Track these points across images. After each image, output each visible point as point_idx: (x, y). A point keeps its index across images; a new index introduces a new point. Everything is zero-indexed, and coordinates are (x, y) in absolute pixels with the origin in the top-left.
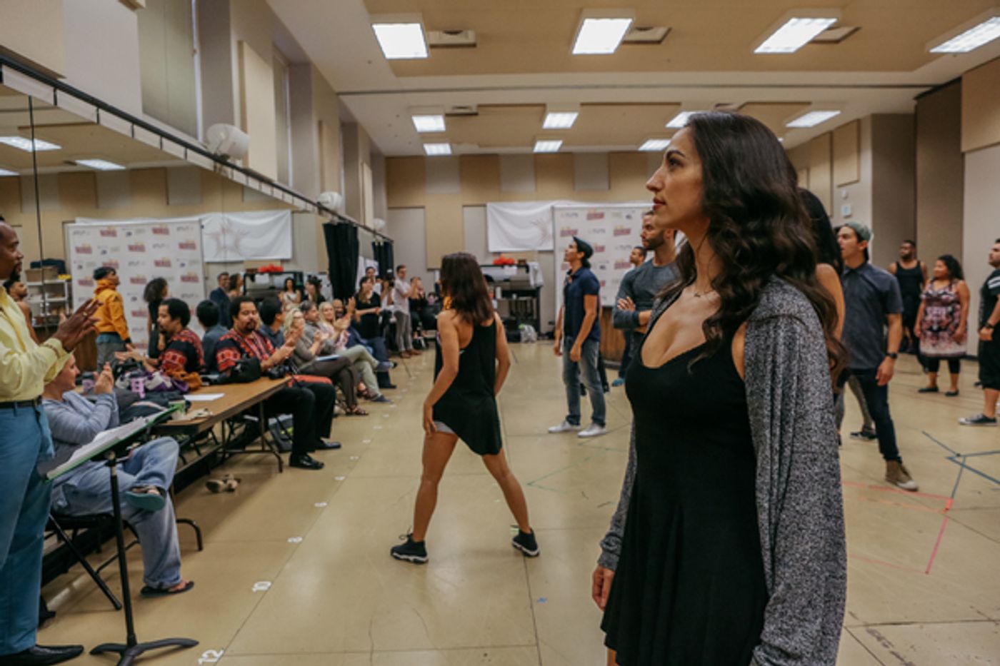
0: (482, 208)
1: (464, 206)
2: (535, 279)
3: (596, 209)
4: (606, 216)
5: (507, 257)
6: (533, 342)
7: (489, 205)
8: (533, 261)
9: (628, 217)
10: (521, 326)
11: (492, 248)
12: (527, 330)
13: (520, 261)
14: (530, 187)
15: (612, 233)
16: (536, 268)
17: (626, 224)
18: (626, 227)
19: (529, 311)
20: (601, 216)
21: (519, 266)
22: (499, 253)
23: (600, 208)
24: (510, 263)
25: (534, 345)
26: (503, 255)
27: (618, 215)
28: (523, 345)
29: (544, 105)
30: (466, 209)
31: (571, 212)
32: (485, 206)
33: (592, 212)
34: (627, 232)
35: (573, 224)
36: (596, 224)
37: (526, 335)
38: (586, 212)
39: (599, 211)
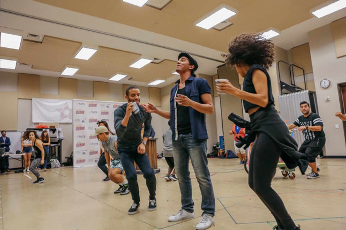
0: (30, 101)
1: (19, 99)
2: (59, 136)
3: (93, 102)
4: (98, 105)
5: (44, 125)
6: (58, 168)
7: (33, 99)
8: (58, 127)
9: (107, 107)
10: (52, 160)
11: (34, 121)
12: (55, 162)
13: (51, 127)
14: (55, 92)
15: (100, 114)
16: (60, 130)
17: (107, 110)
18: (106, 111)
19: (53, 153)
20: (96, 105)
21: (50, 130)
22: (38, 123)
23: (95, 102)
24: (46, 127)
25: (59, 169)
26: (40, 124)
27: (103, 105)
28: (53, 170)
29: (81, 43)
30: (19, 100)
31: (81, 102)
32: (31, 99)
33: (91, 103)
34: (107, 113)
35: (82, 108)
36: (94, 109)
37: (54, 164)
38: (88, 103)
39: (94, 103)
